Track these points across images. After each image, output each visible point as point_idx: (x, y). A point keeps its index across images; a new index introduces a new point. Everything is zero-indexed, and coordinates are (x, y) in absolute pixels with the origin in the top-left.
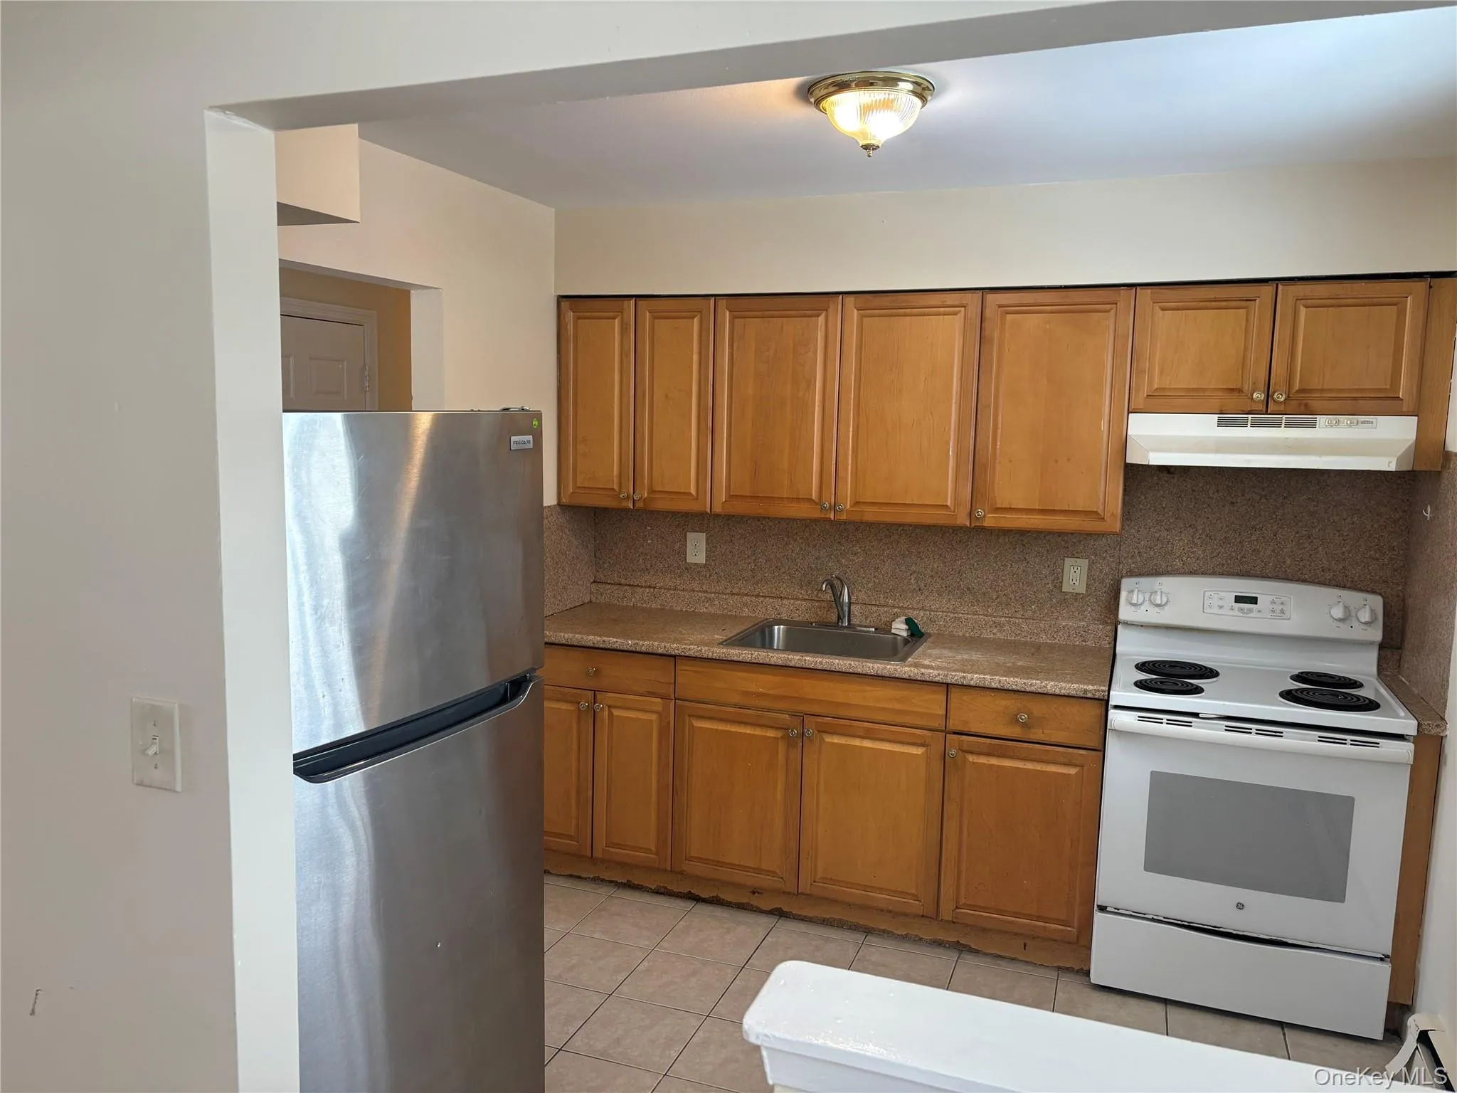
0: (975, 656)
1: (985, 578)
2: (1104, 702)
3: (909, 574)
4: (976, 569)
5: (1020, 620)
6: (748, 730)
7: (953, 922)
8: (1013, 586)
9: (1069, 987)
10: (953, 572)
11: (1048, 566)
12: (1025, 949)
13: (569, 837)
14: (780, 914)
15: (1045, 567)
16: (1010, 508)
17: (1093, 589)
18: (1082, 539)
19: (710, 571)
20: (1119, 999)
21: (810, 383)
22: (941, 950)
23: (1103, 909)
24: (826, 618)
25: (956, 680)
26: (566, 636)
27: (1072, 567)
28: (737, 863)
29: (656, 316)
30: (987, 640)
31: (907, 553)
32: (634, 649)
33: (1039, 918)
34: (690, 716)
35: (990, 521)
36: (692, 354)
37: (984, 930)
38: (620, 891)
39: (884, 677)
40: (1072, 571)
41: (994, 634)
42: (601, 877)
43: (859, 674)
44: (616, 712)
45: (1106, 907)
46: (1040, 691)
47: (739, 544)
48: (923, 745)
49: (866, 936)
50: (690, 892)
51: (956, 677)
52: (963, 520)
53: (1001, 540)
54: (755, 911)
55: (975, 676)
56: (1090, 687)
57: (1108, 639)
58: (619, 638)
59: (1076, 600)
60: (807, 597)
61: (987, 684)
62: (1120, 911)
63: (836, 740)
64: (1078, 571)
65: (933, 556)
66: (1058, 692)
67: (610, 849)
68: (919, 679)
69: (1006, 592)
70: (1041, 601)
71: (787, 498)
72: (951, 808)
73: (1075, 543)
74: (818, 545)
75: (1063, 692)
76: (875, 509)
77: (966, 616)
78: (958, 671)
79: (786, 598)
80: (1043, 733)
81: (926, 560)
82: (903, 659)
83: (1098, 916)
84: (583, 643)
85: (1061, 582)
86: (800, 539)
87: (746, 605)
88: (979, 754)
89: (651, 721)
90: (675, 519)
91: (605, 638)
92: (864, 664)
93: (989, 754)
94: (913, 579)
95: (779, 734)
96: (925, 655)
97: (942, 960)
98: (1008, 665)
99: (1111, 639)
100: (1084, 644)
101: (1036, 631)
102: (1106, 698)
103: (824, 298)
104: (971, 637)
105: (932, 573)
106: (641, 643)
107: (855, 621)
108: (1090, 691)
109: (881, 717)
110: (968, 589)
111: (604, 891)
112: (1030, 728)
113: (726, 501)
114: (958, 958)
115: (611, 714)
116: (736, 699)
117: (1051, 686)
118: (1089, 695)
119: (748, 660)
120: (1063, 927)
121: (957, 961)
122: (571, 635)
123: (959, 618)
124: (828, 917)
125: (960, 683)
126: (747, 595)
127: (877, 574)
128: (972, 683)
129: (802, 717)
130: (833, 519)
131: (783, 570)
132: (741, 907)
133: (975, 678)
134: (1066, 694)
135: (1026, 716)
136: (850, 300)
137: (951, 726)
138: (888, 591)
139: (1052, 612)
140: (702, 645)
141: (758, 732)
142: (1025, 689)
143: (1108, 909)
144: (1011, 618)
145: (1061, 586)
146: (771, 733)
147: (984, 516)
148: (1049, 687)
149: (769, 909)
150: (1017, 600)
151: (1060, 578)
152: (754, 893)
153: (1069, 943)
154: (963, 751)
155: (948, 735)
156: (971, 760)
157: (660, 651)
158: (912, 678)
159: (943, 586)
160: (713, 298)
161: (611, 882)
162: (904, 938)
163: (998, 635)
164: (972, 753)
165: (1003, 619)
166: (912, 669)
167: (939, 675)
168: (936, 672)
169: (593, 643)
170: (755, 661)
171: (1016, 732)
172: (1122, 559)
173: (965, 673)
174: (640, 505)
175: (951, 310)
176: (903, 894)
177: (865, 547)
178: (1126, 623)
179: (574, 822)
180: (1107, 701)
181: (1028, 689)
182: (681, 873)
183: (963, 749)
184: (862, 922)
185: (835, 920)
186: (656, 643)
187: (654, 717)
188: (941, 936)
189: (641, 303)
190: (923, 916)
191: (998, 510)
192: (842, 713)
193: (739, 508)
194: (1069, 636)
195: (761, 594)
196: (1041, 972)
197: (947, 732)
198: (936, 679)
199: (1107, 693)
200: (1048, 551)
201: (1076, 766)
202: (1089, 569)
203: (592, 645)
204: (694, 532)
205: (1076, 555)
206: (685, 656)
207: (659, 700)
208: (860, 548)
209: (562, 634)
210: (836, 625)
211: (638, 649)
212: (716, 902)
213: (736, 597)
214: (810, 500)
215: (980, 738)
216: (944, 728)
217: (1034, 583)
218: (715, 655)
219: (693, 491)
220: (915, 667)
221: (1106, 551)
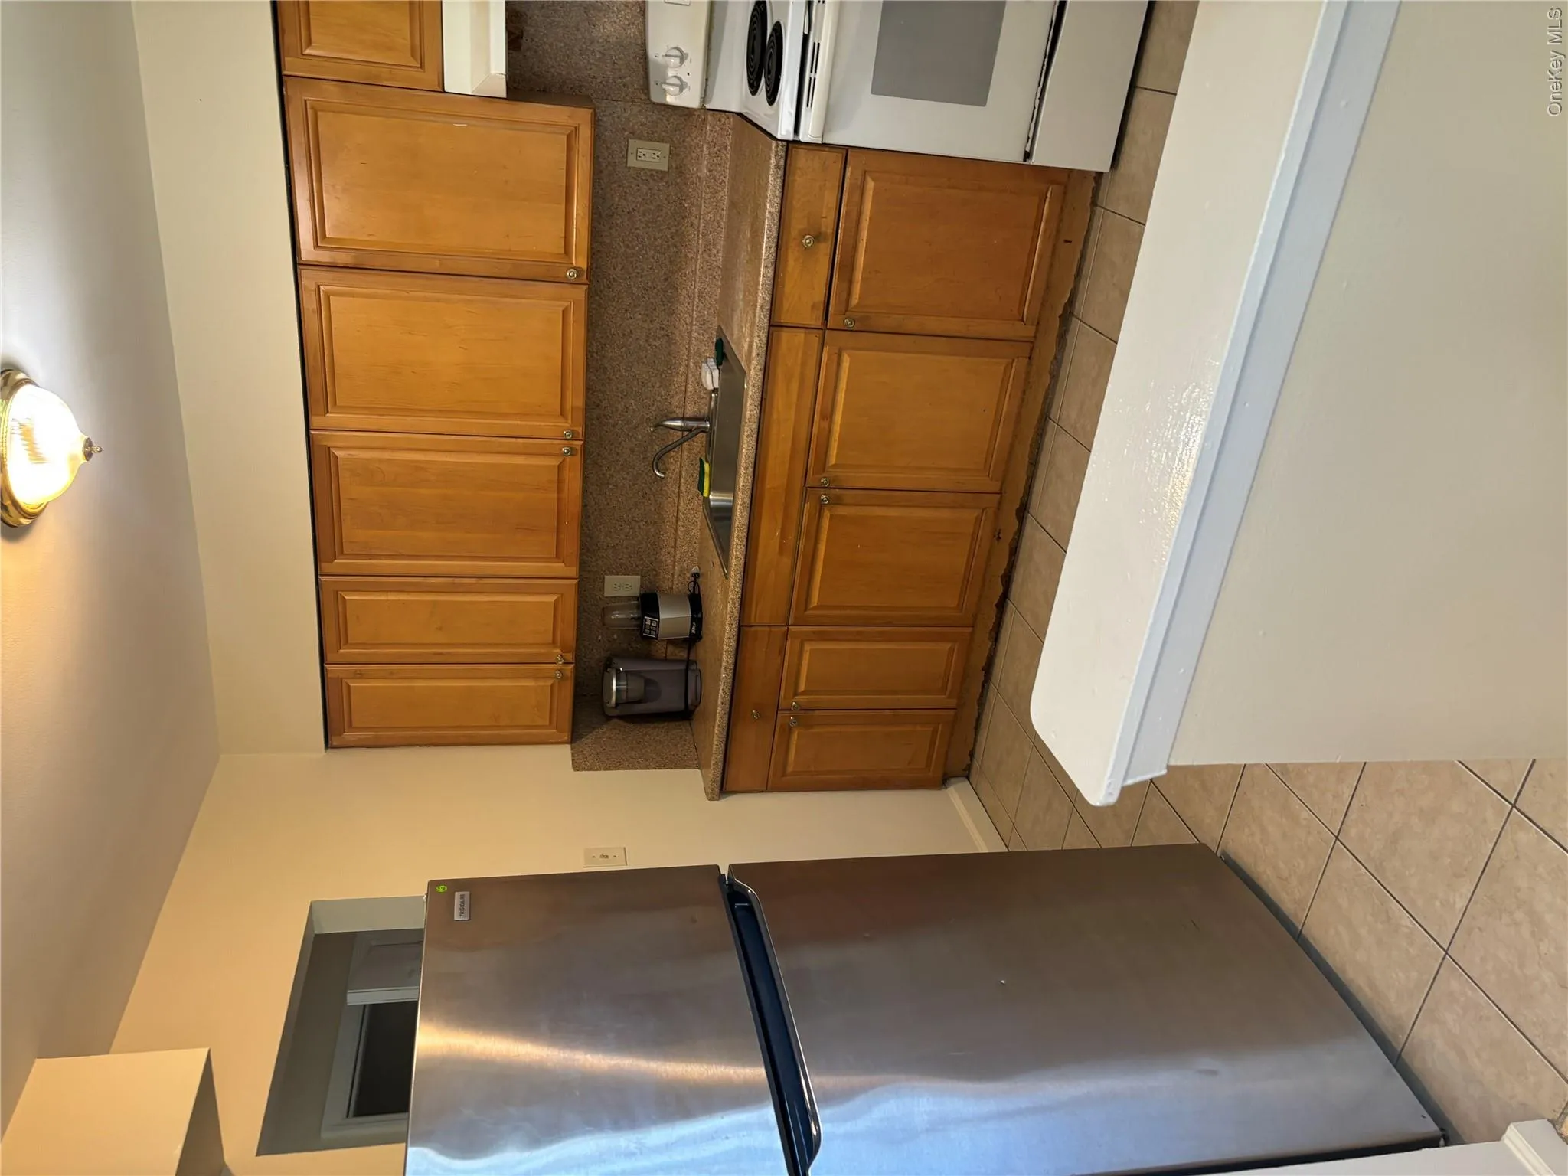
0: (740, 284)
1: (652, 260)
2: (790, 145)
3: (649, 348)
4: (643, 270)
5: (702, 221)
6: (822, 548)
7: (1038, 323)
8: (662, 228)
9: (1114, 198)
10: (646, 296)
11: (638, 186)
12: (1070, 242)
13: (935, 732)
14: (1023, 511)
15: (638, 190)
16: (565, 237)
17: (664, 134)
18: (604, 145)
19: (649, 570)
20: (1127, 140)
21: (417, 467)
22: (1069, 337)
23: (1028, 155)
24: (702, 443)
25: (765, 317)
26: (716, 743)
27: (639, 158)
28: (966, 558)
29: (343, 640)
30: (725, 260)
31: (624, 349)
32: (732, 671)
33: (1037, 228)
34: (806, 610)
35: (581, 261)
36: (388, 600)
37: (1048, 287)
38: (993, 679)
39: (762, 398)
40: (643, 158)
41: (717, 252)
42: (978, 696)
43: (759, 426)
44: (802, 687)
45: (1026, 152)
46: (776, 220)
47: (617, 538)
48: (840, 356)
49: (1050, 418)
50: (997, 606)
51: (761, 318)
52: (580, 293)
53: (608, 241)
54: (1019, 537)
55: (760, 295)
56: (773, 161)
57: (723, 120)
58: (719, 685)
59: (678, 155)
60: (678, 463)
61: (769, 282)
62: (1031, 136)
63: (833, 452)
64: (644, 152)
65: (628, 319)
66: (777, 200)
67: (949, 690)
68: (763, 358)
69: (669, 236)
70: (679, 195)
71: (558, 493)
72: (911, 324)
73: (609, 154)
74: (617, 450)
75: (778, 193)
76: (569, 394)
77: (698, 284)
78: (754, 313)
79: (679, 487)
80: (826, 217)
81: (631, 327)
82: (743, 373)
83: (1035, 161)
84: (725, 725)
85: (657, 172)
86: (610, 470)
87: (687, 532)
88: (849, 293)
89: (811, 650)
90: (589, 609)
91: (719, 703)
92: (747, 421)
93: (851, 282)
94: (655, 343)
95: (827, 514)
96: (739, 344)
97: (1080, 339)
98: (749, 249)
99: (723, 115)
100: (729, 148)
101: (714, 204)
102: (784, 143)
103: (315, 450)
104: (722, 279)
105: (649, 321)
106: (724, 664)
107: (705, 411)
108: (777, 162)
109: (808, 401)
110: (666, 280)
111: (992, 695)
112: (820, 233)
113: (563, 562)
114: (1078, 318)
115: (804, 693)
116: (787, 561)
117: (771, 208)
118: (782, 163)
119: (744, 548)
120: (1047, 200)
121: (1081, 320)
122: (716, 738)
123: (699, 290)
124: (1027, 459)
125: (768, 312)
126: (676, 530)
127: (650, 384)
128: (768, 298)
129: (808, 490)
130: (582, 442)
131: (647, 491)
132: (1014, 552)
133: (763, 295)
134: (781, 190)
135: (808, 236)
136: (316, 421)
137: (819, 323)
138: (669, 372)
139: (692, 183)
140: (727, 598)
141: (824, 536)
142: (775, 237)
143: (1028, 149)
144: (699, 231)
145: (661, 171)
146: (826, 523)
147: (575, 268)
148: (773, 210)
149: (1017, 523)
150: (678, 224)
151: (651, 172)
152: (999, 538)
153: (1065, 193)
154: (847, 310)
155: (828, 327)
156: (857, 301)
157: (733, 643)
158: (762, 367)
159: (663, 308)
160: (320, 577)
161: (983, 686)
162: (1054, 377)
163: (718, 247)
164: (848, 301)
165: (700, 241)
166: (753, 366)
167: (759, 336)
168: (756, 340)
169: (725, 714)
170: (745, 540)
171: (825, 248)
172: (628, 98)
173: (756, 306)
174: (570, 657)
175: (323, 301)
176: (1004, 382)
177: (618, 396)
178: (704, 98)
179: (919, 728)
180: (788, 142)
181: (775, 234)
182: (975, 617)
183: (844, 310)
184: (1035, 422)
185: (1031, 452)
186: (725, 647)
187: (808, 647)
188: (1052, 338)
189: (329, 657)
190: (1029, 358)
191: (567, 251)
192: (803, 444)
193: (572, 548)
194: (720, 165)
195: (675, 514)
196: (1097, 223)
197: (824, 328)
198: (764, 339)
199: (780, 142)
200: (620, 186)
201: (864, 180)
202: (640, 139)
203: (727, 716)
204: (603, 588)
205: (624, 153)
206: (740, 617)
207: (789, 643)
208: (619, 402)
209: (714, 747)
210: (709, 433)
211: (732, 667)
212: (1007, 579)
213: (678, 542)
214: (560, 467)
215: (832, 294)
216: (821, 331)
217: (659, 203)
218: (737, 584)
219: (552, 599)
220: (750, 362)
221: (618, 118)
